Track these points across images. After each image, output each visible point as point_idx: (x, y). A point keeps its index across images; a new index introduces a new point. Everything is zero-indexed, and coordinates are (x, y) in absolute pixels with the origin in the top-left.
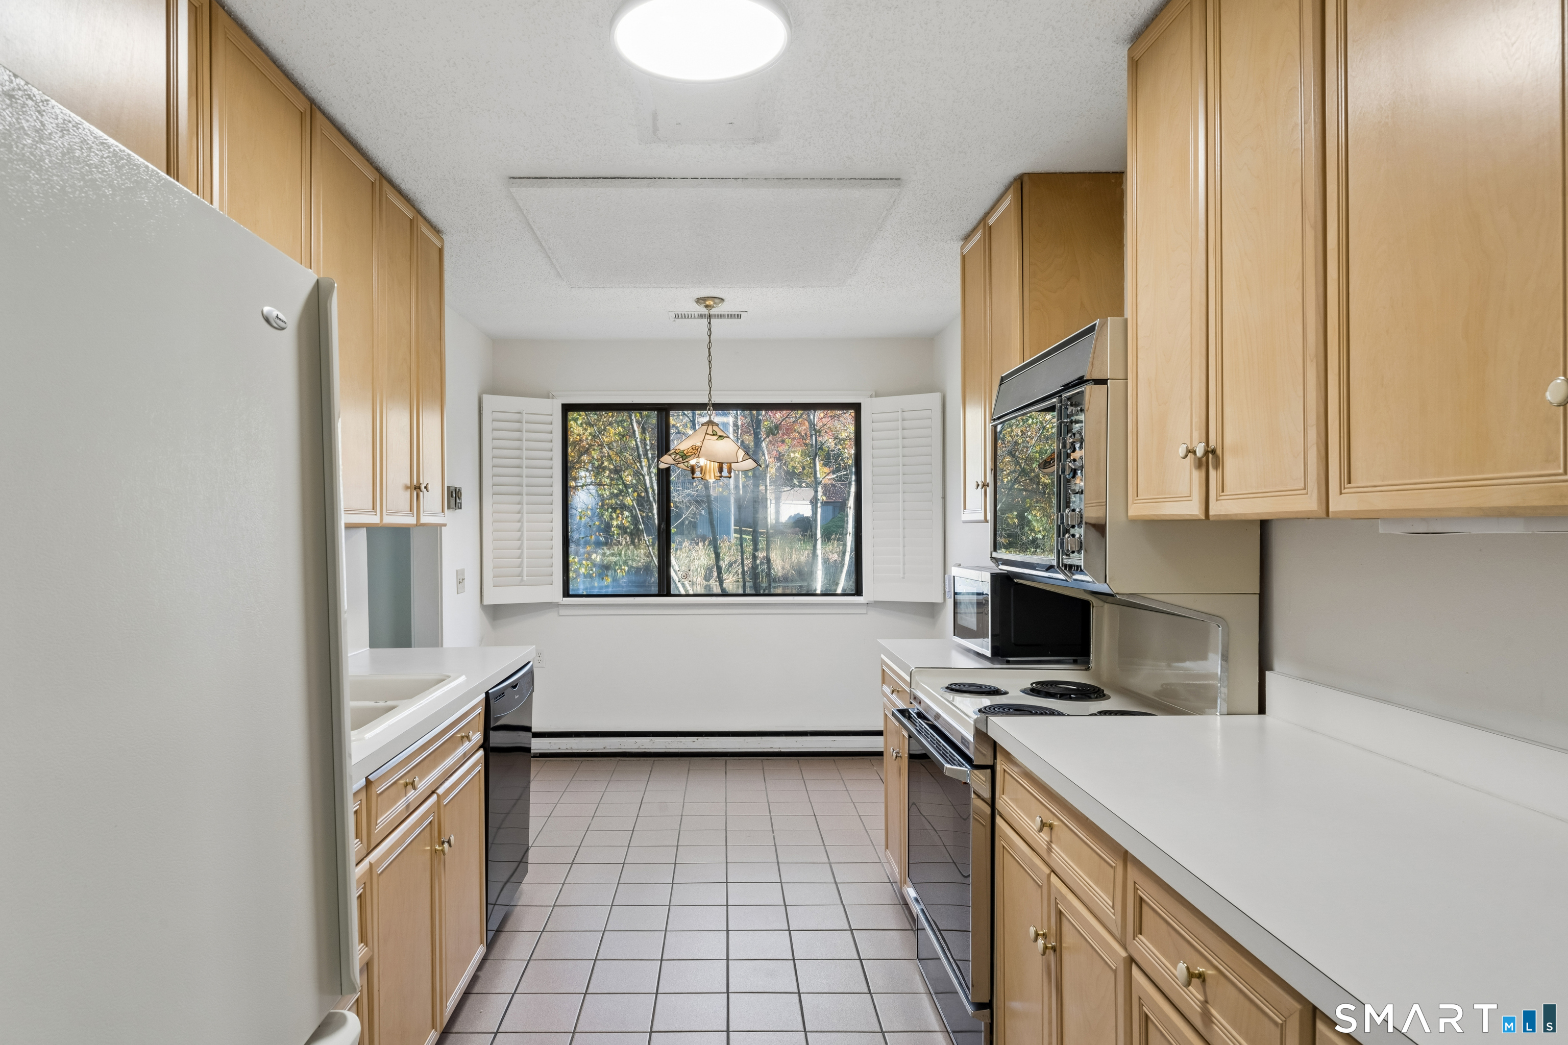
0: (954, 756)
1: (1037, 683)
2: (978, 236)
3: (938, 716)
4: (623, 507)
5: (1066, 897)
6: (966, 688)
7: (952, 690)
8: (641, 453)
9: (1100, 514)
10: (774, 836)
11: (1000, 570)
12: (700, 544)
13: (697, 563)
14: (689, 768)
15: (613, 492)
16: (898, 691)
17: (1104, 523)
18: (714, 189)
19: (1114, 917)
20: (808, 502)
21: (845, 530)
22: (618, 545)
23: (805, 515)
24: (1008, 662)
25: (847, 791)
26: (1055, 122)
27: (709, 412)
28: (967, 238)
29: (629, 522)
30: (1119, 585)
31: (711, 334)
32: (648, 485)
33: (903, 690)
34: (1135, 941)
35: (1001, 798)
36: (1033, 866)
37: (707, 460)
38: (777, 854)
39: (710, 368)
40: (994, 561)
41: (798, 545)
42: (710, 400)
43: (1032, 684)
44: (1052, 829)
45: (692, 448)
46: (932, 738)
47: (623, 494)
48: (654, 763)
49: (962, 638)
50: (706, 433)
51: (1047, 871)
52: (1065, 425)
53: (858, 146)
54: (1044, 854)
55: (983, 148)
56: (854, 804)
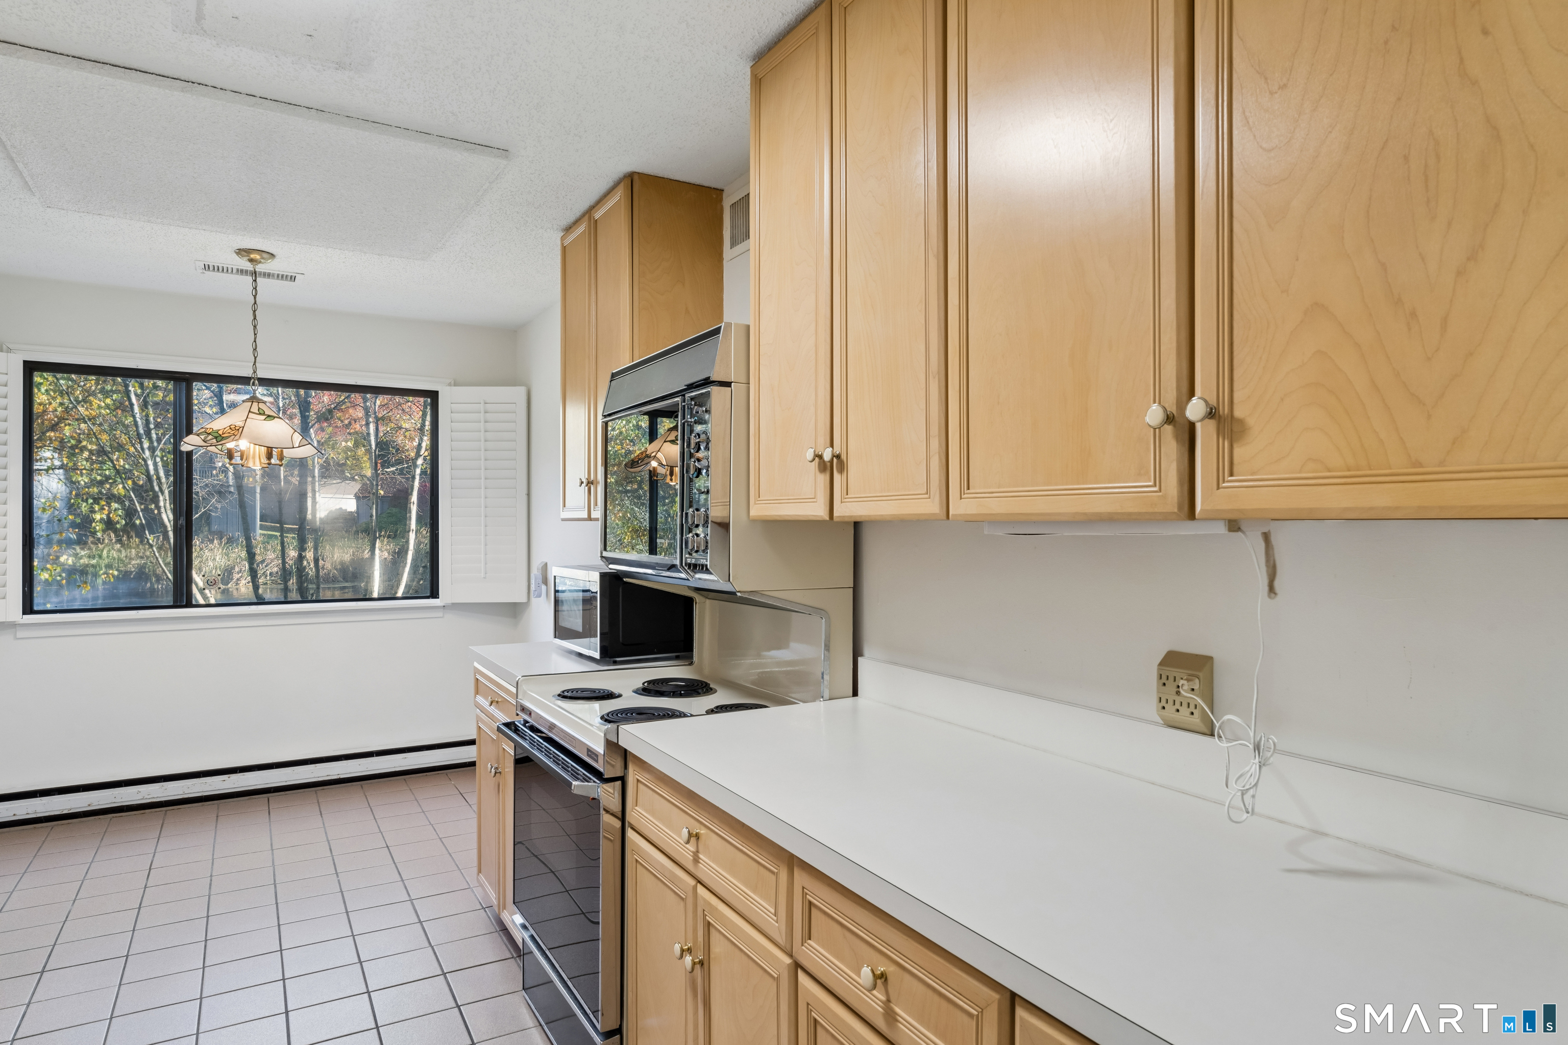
0: (578, 770)
1: (649, 682)
2: (581, 228)
3: (552, 727)
4: (111, 497)
5: (717, 909)
6: (579, 694)
7: (565, 697)
8: (142, 431)
9: (725, 514)
10: (339, 881)
11: (610, 569)
12: (215, 541)
13: (211, 564)
14: (218, 814)
15: (96, 478)
16: (497, 702)
17: (728, 522)
18: (278, 114)
19: (777, 925)
20: (352, 496)
21: (407, 527)
22: (97, 544)
23: (349, 510)
24: (615, 663)
25: (423, 812)
26: (672, 125)
27: (253, 387)
28: (568, 229)
29: (120, 516)
30: (741, 584)
31: (256, 294)
32: (152, 472)
33: (503, 699)
34: (803, 947)
35: (634, 810)
36: (674, 878)
37: (250, 443)
38: (344, 902)
39: (255, 334)
40: (605, 560)
41: (341, 542)
42: (255, 372)
43: (643, 684)
44: (698, 838)
45: (231, 428)
46: (548, 752)
47: (110, 481)
48: (165, 814)
49: (562, 640)
50: (250, 411)
51: (692, 882)
52: (688, 425)
53: (466, 103)
54: (690, 866)
55: (599, 136)
56: (433, 826)
